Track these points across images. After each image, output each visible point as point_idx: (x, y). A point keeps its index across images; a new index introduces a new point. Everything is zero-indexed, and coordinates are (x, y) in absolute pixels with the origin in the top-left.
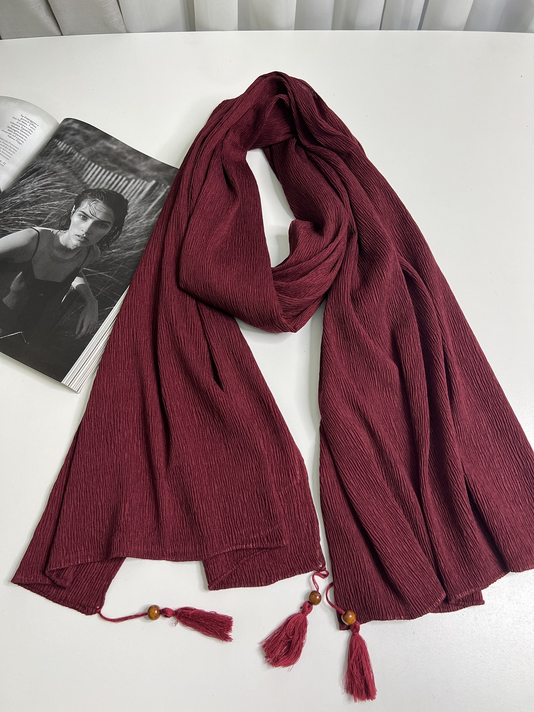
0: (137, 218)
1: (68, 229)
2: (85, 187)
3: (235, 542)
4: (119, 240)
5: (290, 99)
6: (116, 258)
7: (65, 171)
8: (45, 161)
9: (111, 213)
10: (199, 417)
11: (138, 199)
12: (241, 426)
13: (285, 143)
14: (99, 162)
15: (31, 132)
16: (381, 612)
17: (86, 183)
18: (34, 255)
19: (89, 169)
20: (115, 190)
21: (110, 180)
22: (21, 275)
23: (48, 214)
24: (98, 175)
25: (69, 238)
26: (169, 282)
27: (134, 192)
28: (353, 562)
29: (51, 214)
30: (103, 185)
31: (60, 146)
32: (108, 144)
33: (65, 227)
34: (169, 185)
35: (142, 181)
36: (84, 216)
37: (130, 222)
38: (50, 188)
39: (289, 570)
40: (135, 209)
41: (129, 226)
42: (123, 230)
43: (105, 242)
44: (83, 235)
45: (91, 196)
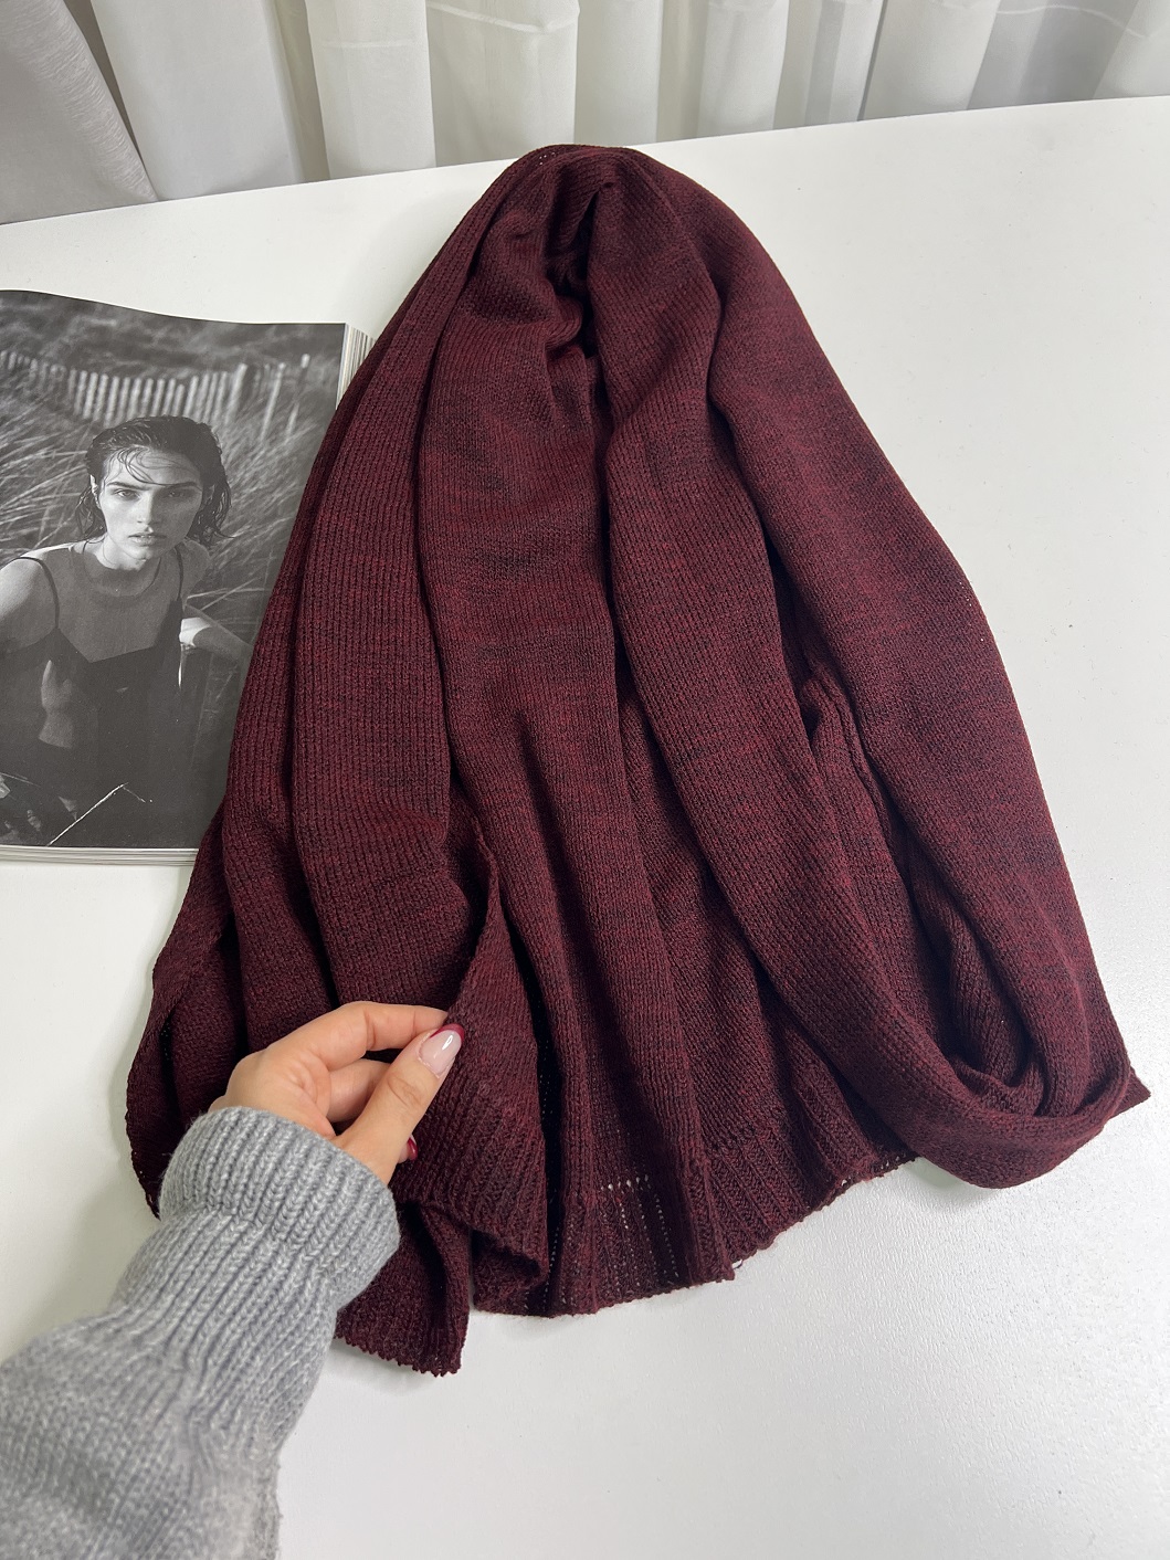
1: (105, 530)
6: (250, 547)
14: (95, 365)
17: (90, 420)
18: (57, 615)
19: (81, 387)
20: (165, 411)
22: (52, 669)
24: (107, 394)
25: (118, 550)
29: (47, 513)
32: (95, 321)
33: (97, 528)
34: (282, 361)
35: (215, 376)
36: (127, 491)
37: (238, 465)
40: (234, 436)
41: (239, 474)
42: (231, 486)
43: (206, 524)
44: (147, 530)
45: (116, 443)
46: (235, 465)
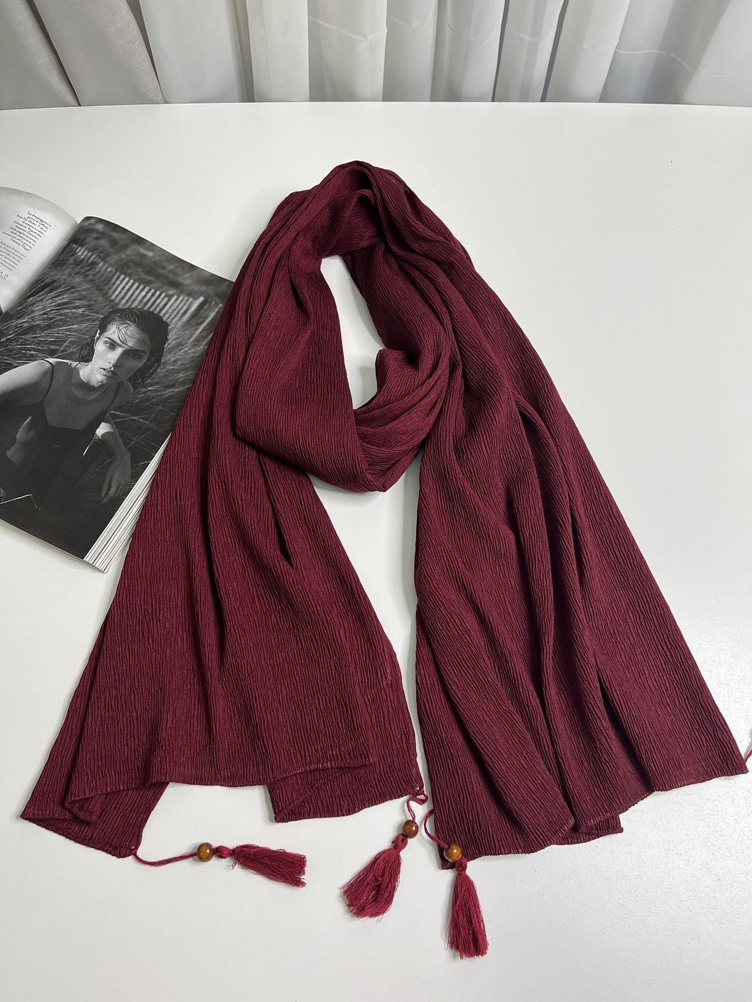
0: (180, 345)
1: (90, 360)
2: (112, 307)
3: (308, 760)
4: (157, 375)
5: (375, 195)
6: (153, 397)
7: (86, 286)
8: (60, 273)
9: (147, 339)
10: (262, 602)
11: (182, 321)
12: (316, 612)
13: (371, 250)
14: (130, 273)
15: (41, 235)
16: (493, 845)
17: (113, 301)
18: (46, 395)
19: (118, 283)
20: (151, 310)
21: (145, 297)
22: (30, 421)
23: (64, 342)
24: (129, 290)
25: (92, 373)
26: (222, 429)
27: (176, 312)
28: (458, 781)
29: (68, 341)
30: (136, 303)
31: (80, 253)
32: (142, 251)
33: (87, 358)
34: (221, 303)
35: (186, 298)
36: (112, 344)
37: (171, 351)
38: (67, 308)
39: (378, 795)
40: (178, 335)
41: (170, 356)
42: (162, 361)
43: (139, 377)
44: (110, 368)
45: (120, 317)
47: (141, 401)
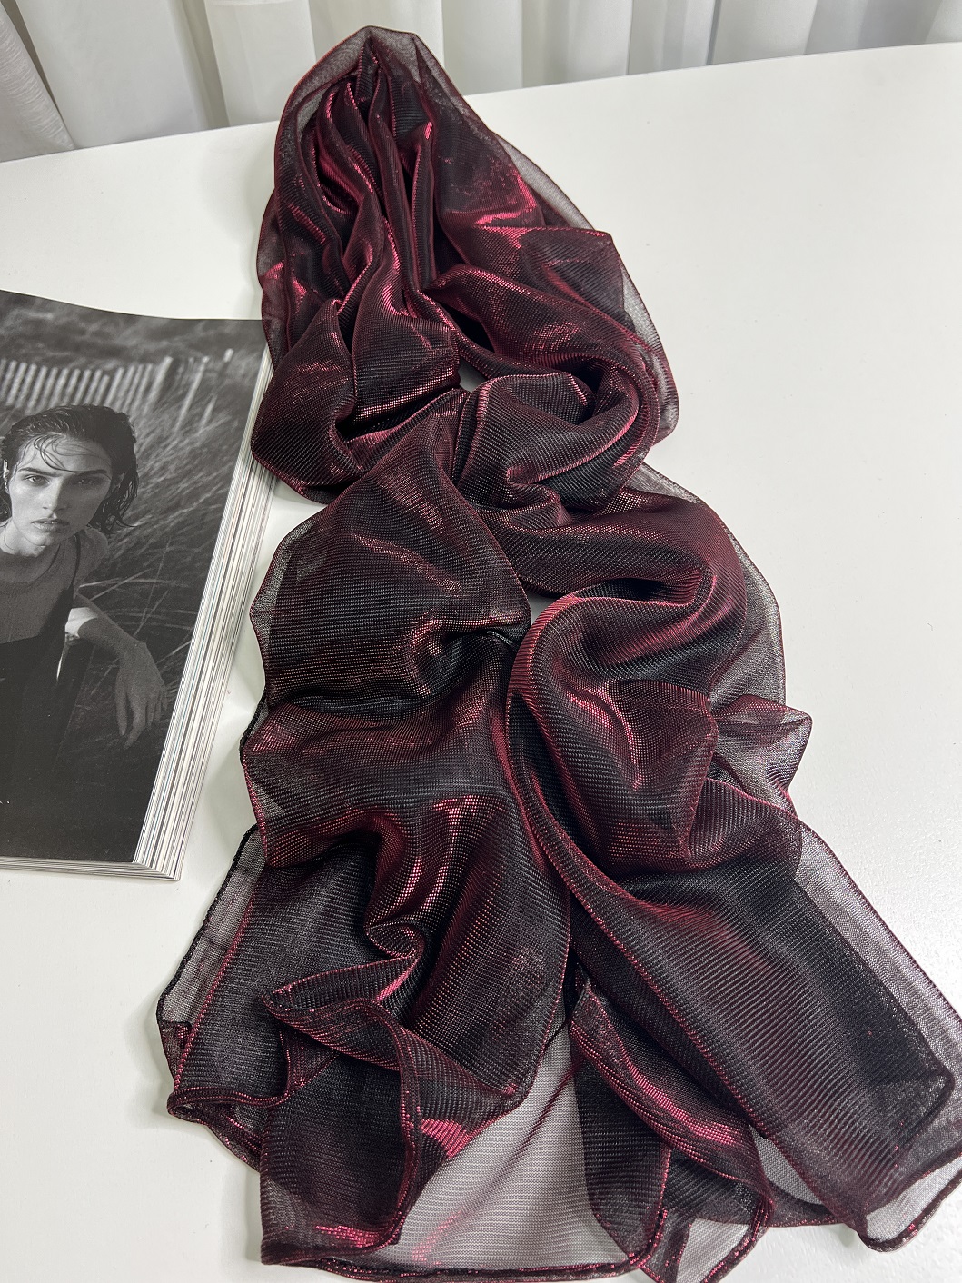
0: (160, 441)
1: (9, 515)
6: (148, 537)
9: (96, 448)
11: (148, 404)
14: (25, 355)
17: (12, 407)
19: (9, 376)
20: (87, 401)
21: (66, 385)
24: (33, 383)
25: (19, 535)
27: (131, 393)
30: (55, 400)
32: (33, 314)
33: (3, 512)
34: (207, 355)
35: (140, 367)
36: (37, 477)
37: (149, 455)
40: (150, 426)
41: (150, 463)
42: (139, 475)
43: (109, 514)
44: (51, 516)
45: (34, 430)
46: (147, 455)
47: (128, 550)
